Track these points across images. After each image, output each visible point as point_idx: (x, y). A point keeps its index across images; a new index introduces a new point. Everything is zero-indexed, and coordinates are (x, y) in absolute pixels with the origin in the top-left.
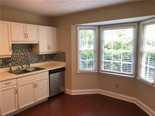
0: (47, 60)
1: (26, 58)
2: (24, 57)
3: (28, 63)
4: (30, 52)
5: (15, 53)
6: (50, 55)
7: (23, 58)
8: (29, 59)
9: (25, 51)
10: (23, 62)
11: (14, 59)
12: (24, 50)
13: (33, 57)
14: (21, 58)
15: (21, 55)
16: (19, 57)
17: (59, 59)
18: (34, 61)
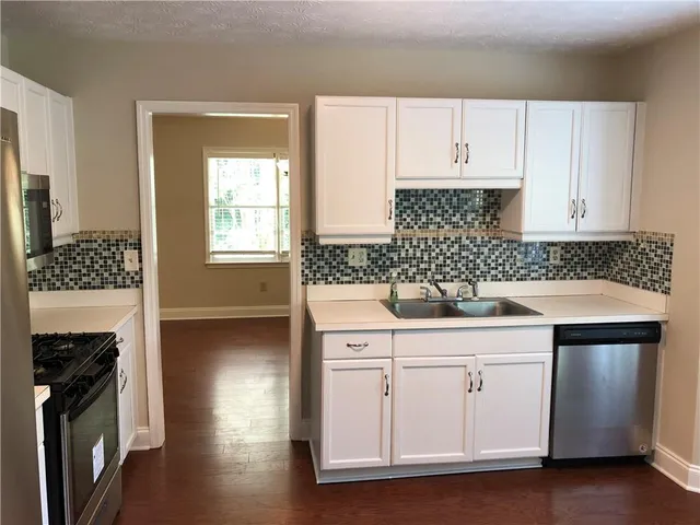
0: (572, 274)
1: (464, 254)
2: (456, 246)
3: (471, 276)
4: (484, 227)
5: (420, 227)
6: (593, 249)
7: (452, 250)
8: (478, 261)
9: (462, 223)
10: (448, 269)
11: (411, 251)
12: (458, 216)
13: (497, 253)
14: (441, 250)
15: (441, 239)
16: (434, 246)
17: (638, 273)
18: (500, 268)
